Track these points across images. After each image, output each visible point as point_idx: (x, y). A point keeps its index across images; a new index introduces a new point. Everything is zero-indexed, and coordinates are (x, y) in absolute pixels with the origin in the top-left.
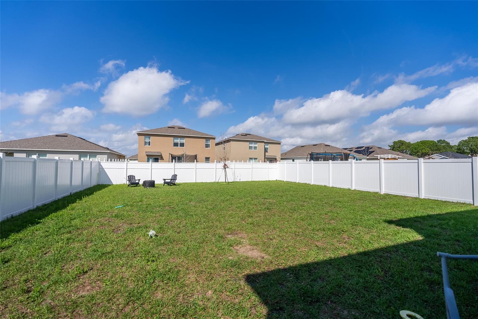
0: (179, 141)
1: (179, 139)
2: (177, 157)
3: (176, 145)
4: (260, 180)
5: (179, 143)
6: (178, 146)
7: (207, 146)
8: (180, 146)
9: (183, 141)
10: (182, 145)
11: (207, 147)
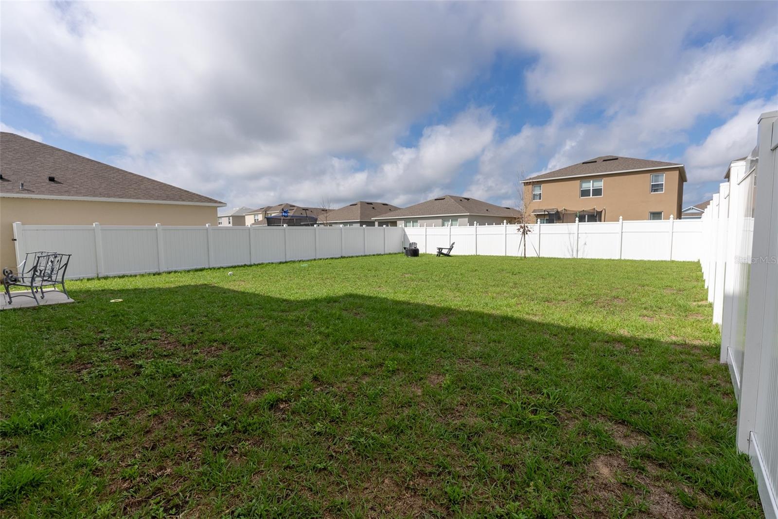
0: (590, 185)
1: (592, 181)
2: (587, 216)
3: (585, 193)
4: (646, 259)
5: (591, 189)
6: (590, 196)
7: (656, 188)
8: (593, 196)
9: (600, 184)
10: (597, 192)
11: (655, 190)
